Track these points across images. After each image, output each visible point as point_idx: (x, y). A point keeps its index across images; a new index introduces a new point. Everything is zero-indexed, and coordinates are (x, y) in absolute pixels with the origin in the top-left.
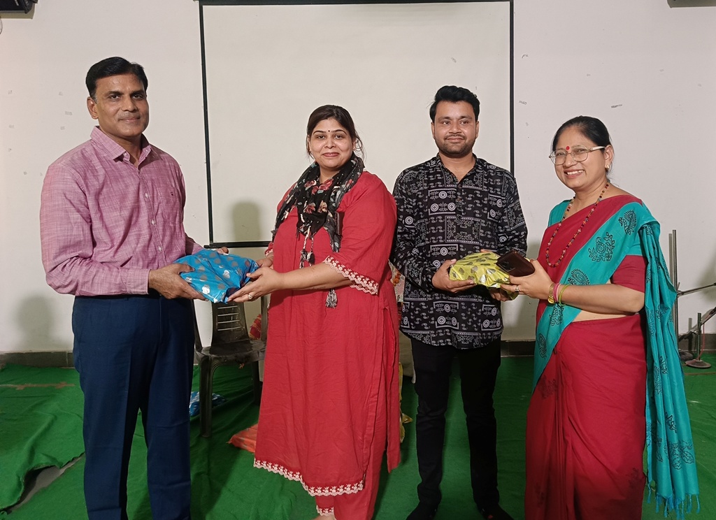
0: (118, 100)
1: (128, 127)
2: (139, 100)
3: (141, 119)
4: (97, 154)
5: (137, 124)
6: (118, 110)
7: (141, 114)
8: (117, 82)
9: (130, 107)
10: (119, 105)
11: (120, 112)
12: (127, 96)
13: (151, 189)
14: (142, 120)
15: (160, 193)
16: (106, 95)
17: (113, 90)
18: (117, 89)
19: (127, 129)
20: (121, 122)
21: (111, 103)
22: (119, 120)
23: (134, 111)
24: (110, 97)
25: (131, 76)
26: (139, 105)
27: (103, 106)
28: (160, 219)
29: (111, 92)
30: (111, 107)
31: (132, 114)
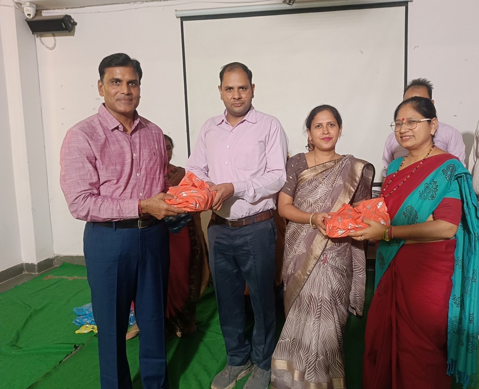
0: (118, 85)
1: (122, 105)
2: (133, 87)
3: (133, 100)
4: (101, 124)
5: (130, 104)
6: (117, 93)
7: (134, 97)
8: (118, 72)
9: (126, 91)
10: (119, 89)
11: (119, 94)
12: (125, 83)
13: (138, 150)
14: (134, 102)
15: (145, 153)
16: (110, 80)
17: (115, 77)
18: (119, 77)
19: (122, 107)
20: (118, 102)
21: (113, 87)
22: (117, 100)
23: (128, 94)
24: (113, 82)
25: (130, 69)
26: (133, 91)
27: (107, 88)
28: (143, 172)
29: (114, 79)
30: (113, 90)
31: (127, 97)
